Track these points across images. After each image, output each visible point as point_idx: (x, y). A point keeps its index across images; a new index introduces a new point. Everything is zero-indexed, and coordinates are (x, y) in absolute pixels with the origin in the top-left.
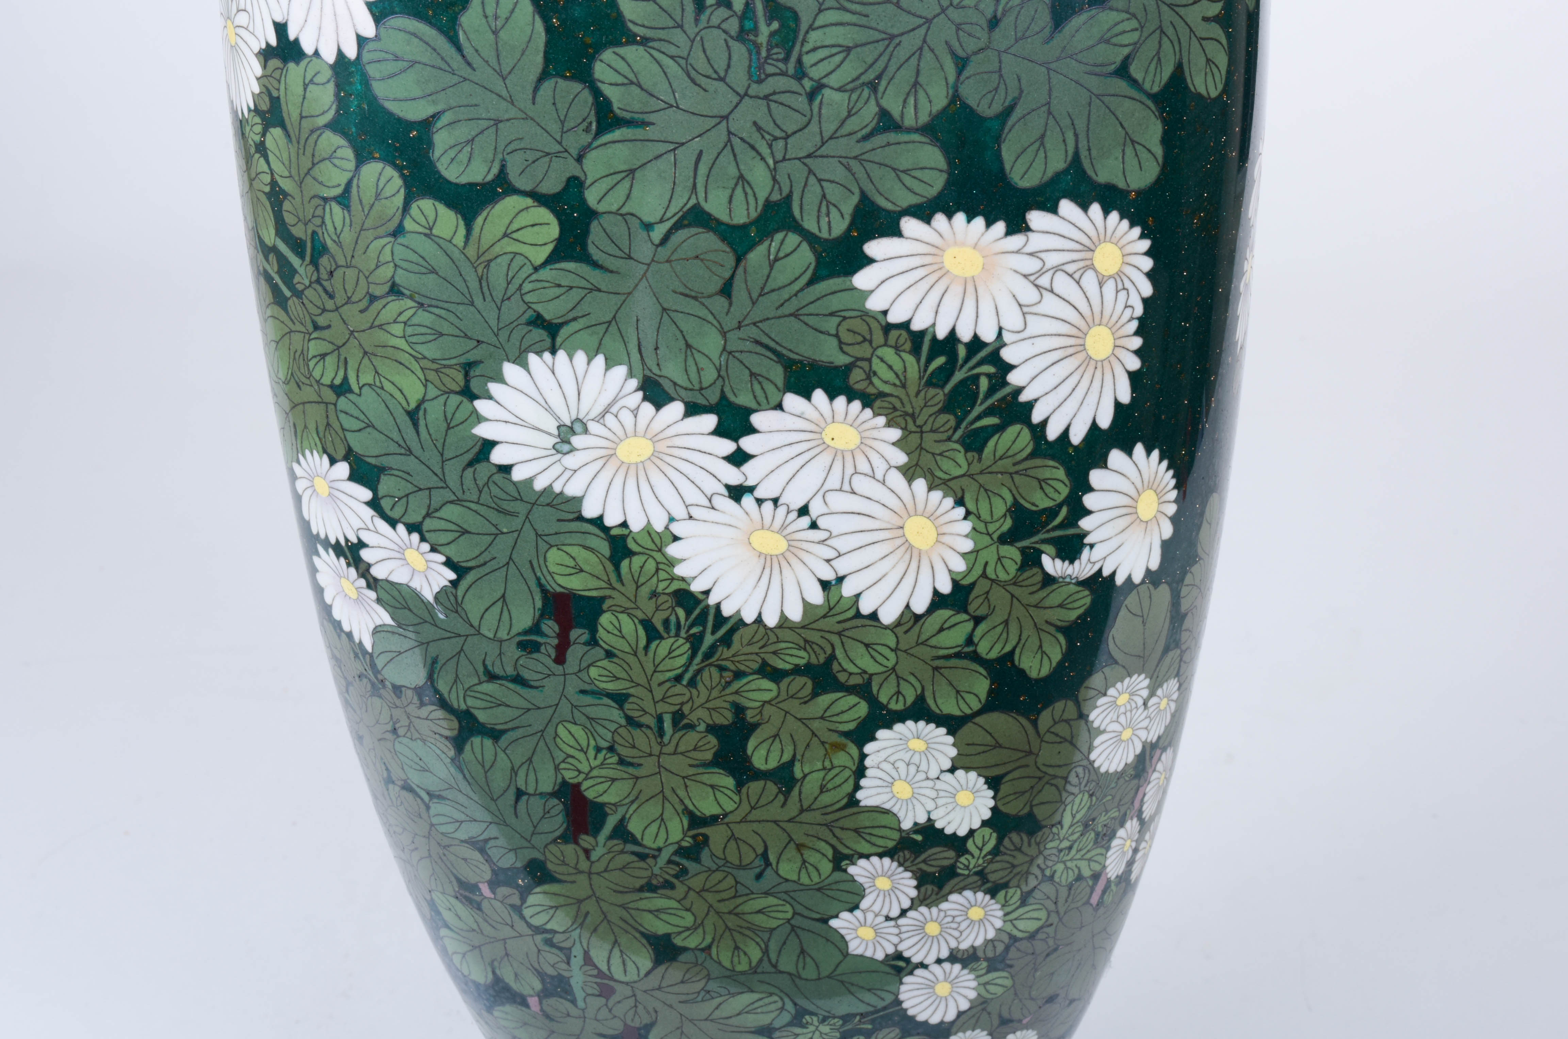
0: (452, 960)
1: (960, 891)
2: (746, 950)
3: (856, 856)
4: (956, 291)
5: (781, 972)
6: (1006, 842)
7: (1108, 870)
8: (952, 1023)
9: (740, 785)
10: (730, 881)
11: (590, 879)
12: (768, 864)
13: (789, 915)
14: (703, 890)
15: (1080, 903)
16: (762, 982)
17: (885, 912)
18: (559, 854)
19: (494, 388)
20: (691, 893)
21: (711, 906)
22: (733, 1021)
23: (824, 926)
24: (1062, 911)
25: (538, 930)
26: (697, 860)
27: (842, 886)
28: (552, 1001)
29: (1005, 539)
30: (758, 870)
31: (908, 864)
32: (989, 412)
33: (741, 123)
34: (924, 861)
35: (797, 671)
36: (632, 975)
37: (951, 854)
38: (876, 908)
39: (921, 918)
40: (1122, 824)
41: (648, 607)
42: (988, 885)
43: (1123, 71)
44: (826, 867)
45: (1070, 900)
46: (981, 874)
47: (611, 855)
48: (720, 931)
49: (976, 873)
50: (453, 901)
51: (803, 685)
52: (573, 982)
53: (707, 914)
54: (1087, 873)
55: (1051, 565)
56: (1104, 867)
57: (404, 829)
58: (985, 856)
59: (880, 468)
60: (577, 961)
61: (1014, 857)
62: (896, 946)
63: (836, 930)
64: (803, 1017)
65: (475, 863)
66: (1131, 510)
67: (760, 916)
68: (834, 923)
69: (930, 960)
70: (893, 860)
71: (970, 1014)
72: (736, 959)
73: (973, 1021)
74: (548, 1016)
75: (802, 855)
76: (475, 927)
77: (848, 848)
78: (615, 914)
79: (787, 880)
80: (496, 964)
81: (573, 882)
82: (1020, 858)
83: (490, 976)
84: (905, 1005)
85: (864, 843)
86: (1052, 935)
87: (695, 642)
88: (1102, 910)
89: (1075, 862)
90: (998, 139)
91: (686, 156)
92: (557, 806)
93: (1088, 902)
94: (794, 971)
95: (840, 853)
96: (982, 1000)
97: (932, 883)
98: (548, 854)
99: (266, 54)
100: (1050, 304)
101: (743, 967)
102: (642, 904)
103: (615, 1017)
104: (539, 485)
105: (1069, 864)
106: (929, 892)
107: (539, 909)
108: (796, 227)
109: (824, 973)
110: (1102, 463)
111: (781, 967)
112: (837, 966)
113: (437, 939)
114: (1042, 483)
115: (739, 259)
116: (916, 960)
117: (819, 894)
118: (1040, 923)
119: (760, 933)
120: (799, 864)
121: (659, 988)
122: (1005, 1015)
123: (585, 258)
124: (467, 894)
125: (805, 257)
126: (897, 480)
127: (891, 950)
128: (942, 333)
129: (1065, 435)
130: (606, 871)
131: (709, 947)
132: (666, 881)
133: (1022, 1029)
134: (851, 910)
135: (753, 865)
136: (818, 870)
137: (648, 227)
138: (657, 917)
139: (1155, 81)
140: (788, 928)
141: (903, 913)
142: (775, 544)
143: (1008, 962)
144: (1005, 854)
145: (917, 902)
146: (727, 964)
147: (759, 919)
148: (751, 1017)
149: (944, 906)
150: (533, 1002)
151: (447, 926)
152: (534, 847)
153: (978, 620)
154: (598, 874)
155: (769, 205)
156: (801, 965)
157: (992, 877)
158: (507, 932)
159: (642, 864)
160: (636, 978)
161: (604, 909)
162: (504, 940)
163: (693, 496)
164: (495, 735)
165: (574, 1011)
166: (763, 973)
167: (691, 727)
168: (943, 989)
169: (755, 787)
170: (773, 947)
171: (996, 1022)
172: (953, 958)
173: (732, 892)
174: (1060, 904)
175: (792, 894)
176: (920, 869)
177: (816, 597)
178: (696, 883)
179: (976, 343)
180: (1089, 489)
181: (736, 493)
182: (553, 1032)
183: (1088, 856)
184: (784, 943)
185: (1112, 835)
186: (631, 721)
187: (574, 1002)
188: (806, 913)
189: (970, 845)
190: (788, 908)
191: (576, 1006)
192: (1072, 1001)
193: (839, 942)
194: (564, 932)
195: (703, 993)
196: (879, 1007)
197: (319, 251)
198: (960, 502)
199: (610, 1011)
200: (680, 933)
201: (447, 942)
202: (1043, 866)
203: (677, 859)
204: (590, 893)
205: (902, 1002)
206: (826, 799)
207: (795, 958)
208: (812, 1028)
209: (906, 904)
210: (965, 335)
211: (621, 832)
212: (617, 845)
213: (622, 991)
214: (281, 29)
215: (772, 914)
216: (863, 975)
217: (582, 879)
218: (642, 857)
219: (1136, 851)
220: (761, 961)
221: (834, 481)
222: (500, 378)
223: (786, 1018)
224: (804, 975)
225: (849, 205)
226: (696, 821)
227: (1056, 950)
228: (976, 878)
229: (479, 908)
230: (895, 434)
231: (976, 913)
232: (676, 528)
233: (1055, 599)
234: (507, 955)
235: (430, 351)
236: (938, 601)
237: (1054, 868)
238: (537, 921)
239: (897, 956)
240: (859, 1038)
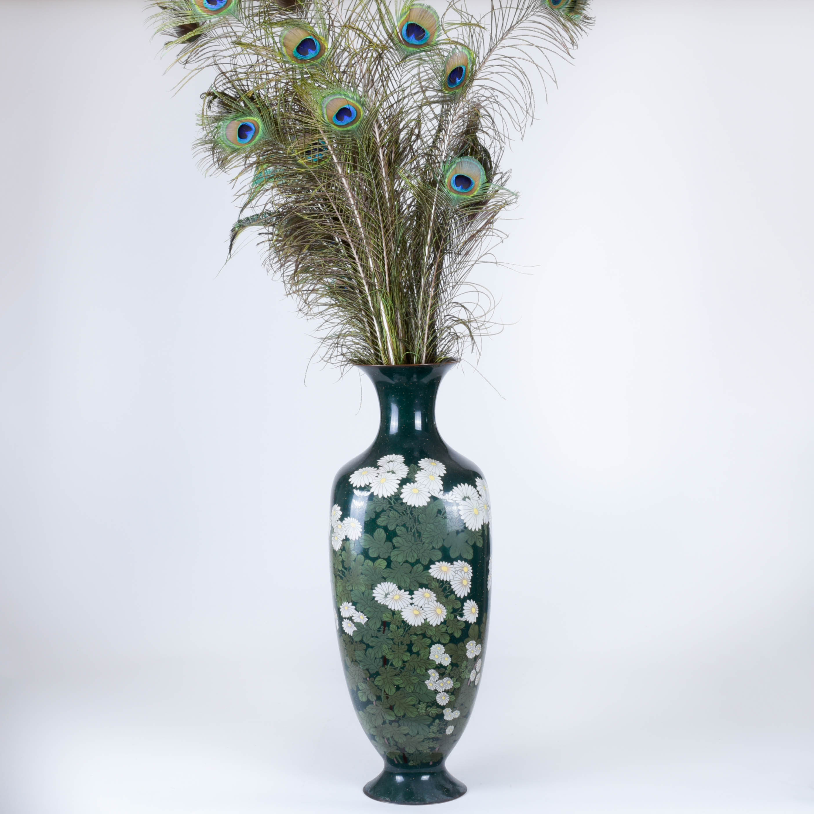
1: (446, 677)
2: (411, 688)
3: (429, 669)
4: (443, 573)
6: (453, 668)
7: (471, 679)
8: (445, 706)
9: (411, 655)
10: (409, 674)
12: (415, 670)
13: (418, 681)
15: (466, 684)
16: (414, 695)
17: (434, 681)
18: (381, 670)
19: (376, 588)
20: (403, 676)
24: (463, 685)
25: (376, 686)
26: (404, 669)
27: (427, 675)
28: (378, 702)
29: (451, 613)
30: (413, 672)
31: (437, 671)
32: (449, 592)
33: (413, 548)
34: (440, 671)
35: (420, 634)
37: (444, 670)
38: (432, 680)
39: (440, 682)
40: (472, 670)
41: (397, 623)
42: (450, 677)
43: (467, 542)
44: (424, 671)
47: (390, 669)
48: (407, 684)
50: (362, 683)
51: (421, 637)
53: (405, 680)
54: (467, 678)
55: (459, 618)
58: (450, 671)
59: (433, 600)
60: (383, 692)
61: (455, 671)
62: (436, 688)
63: (426, 684)
64: (420, 702)
66: (471, 610)
68: (425, 682)
69: (441, 691)
70: (435, 670)
71: (448, 704)
73: (449, 706)
74: (377, 705)
75: (420, 668)
76: (365, 688)
77: (428, 667)
78: (390, 681)
79: (418, 673)
80: (368, 695)
81: (383, 675)
83: (367, 698)
85: (430, 666)
86: (461, 689)
87: (405, 629)
88: (470, 687)
90: (449, 551)
91: (406, 552)
92: (381, 660)
95: (426, 668)
96: (450, 701)
97: (441, 675)
98: (379, 670)
99: (343, 540)
100: (457, 576)
101: (410, 691)
102: (395, 679)
104: (382, 603)
105: (464, 675)
106: (441, 677)
107: (377, 681)
108: (420, 563)
109: (424, 693)
110: (466, 601)
111: (417, 692)
112: (426, 692)
114: (457, 604)
115: (412, 568)
116: (439, 691)
117: (423, 676)
118: (459, 686)
119: (413, 684)
120: (420, 670)
121: (396, 696)
123: (390, 568)
125: (422, 568)
126: (435, 602)
128: (441, 579)
129: (460, 597)
130: (389, 672)
131: (405, 687)
132: (398, 674)
133: (457, 710)
134: (428, 680)
135: (413, 670)
137: (400, 563)
138: (397, 681)
139: (472, 543)
140: (418, 683)
141: (437, 681)
142: (417, 612)
143: (454, 694)
144: (453, 671)
145: (439, 679)
146: (408, 691)
147: (414, 681)
149: (443, 680)
150: (374, 702)
151: (360, 690)
152: (377, 669)
153: (448, 627)
154: (387, 673)
155: (417, 560)
156: (420, 691)
157: (451, 675)
159: (395, 671)
160: (393, 695)
161: (388, 680)
162: (370, 689)
163: (405, 605)
164: (372, 647)
165: (381, 704)
166: (414, 693)
167: (403, 644)
168: (443, 698)
169: (413, 655)
170: (415, 687)
171: (453, 707)
172: (445, 691)
173: (409, 676)
174: (463, 683)
175: (419, 676)
177: (423, 622)
178: (403, 674)
179: (446, 581)
180: (464, 606)
181: (411, 604)
182: (377, 709)
183: (467, 675)
184: (417, 686)
185: (471, 672)
186: (394, 644)
188: (421, 680)
189: (447, 668)
190: (418, 679)
191: (382, 702)
192: (466, 707)
193: (426, 686)
194: (381, 686)
195: (403, 697)
196: (433, 701)
197: (350, 569)
198: (445, 606)
199: (388, 702)
200: (400, 684)
201: (359, 694)
202: (460, 674)
203: (400, 669)
204: (386, 677)
205: (436, 700)
206: (424, 658)
207: (419, 689)
208: (422, 705)
209: (437, 679)
210: (445, 580)
211: (392, 665)
212: (391, 667)
213: (390, 697)
214: (346, 536)
216: (430, 694)
217: (385, 674)
218: (395, 669)
219: (475, 678)
220: (413, 690)
221: (426, 603)
222: (377, 587)
223: (417, 702)
224: (420, 693)
225: (428, 560)
226: (404, 662)
227: (462, 693)
228: (448, 675)
229: (367, 683)
230: (435, 595)
231: (449, 682)
232: (402, 610)
233: (459, 624)
235: (367, 583)
236: (442, 623)
238: (376, 684)
239: (436, 690)
240: (429, 708)
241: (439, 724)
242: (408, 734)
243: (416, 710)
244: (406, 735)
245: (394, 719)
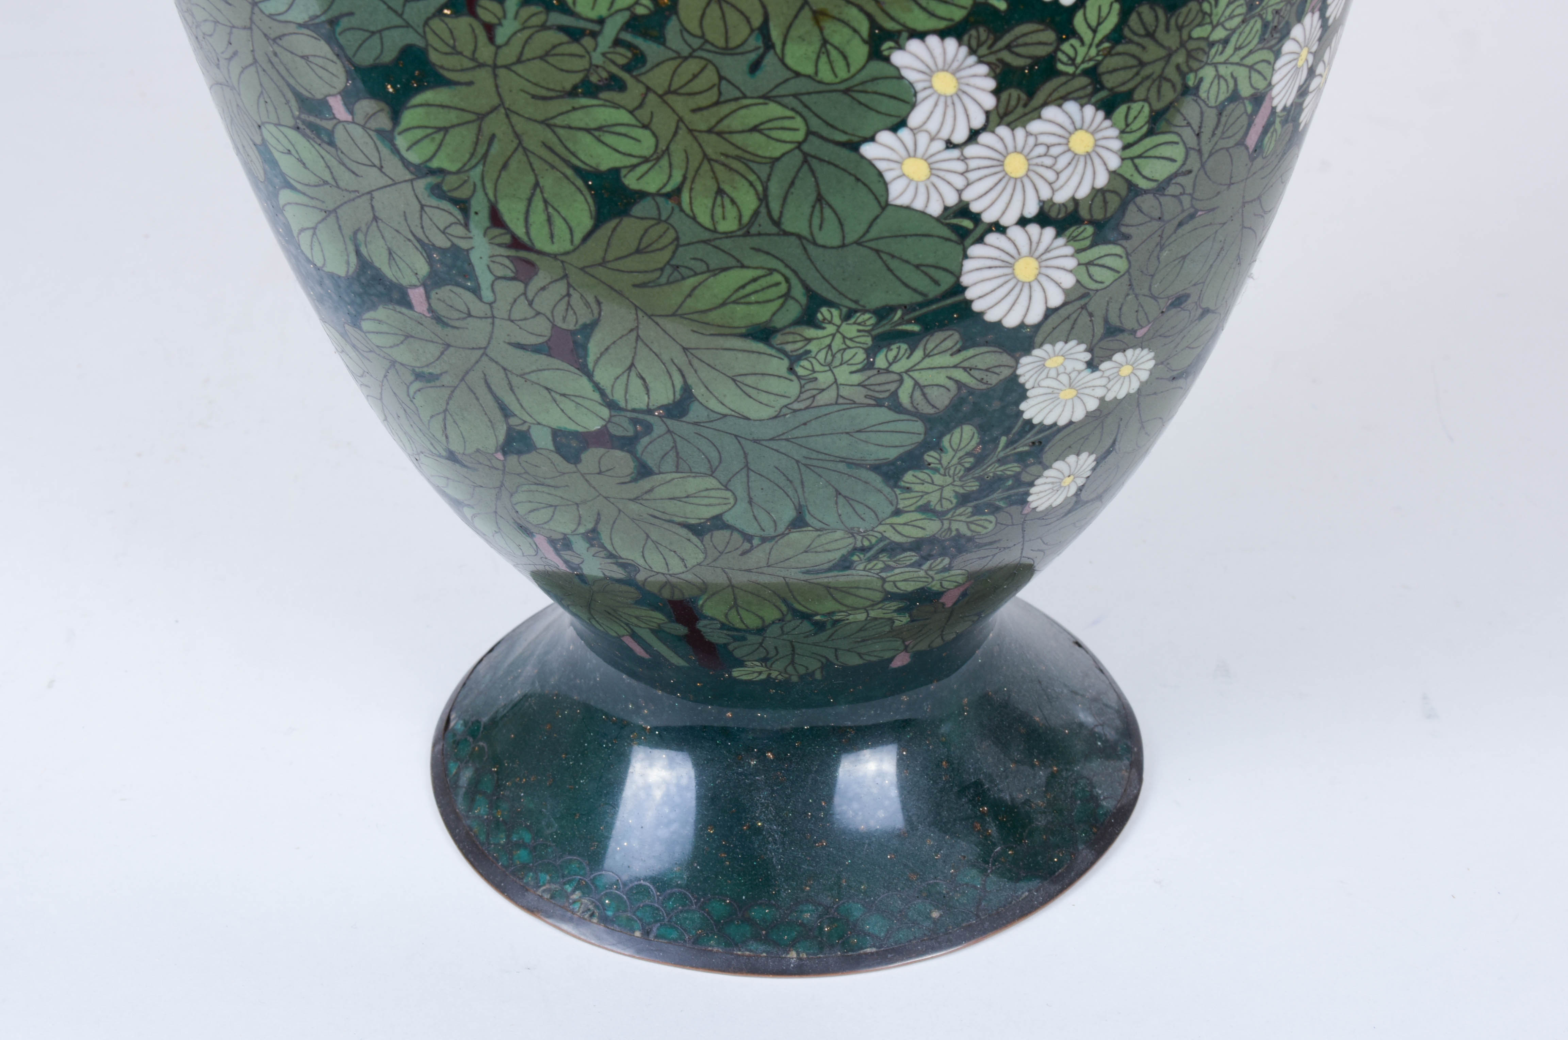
0: (298, 246)
1: (1059, 101)
2: (734, 195)
3: (905, 35)
5: (786, 234)
6: (1133, 20)
7: (1275, 92)
8: (1037, 327)
10: (709, 76)
11: (495, 76)
12: (769, 45)
13: (800, 136)
14: (669, 92)
15: (1231, 142)
16: (758, 250)
17: (945, 134)
18: (446, 36)
20: (651, 96)
21: (681, 120)
22: (713, 316)
23: (853, 155)
24: (1206, 149)
25: (420, 171)
26: (660, 39)
27: (882, 86)
28: (445, 292)
30: (753, 56)
31: (983, 50)
34: (1008, 47)
36: (562, 244)
37: (1049, 36)
38: (933, 126)
39: (999, 146)
40: (1299, 19)
42: (1103, 94)
44: (859, 52)
45: (1218, 132)
46: (1093, 73)
47: (527, 33)
48: (693, 165)
49: (1086, 73)
50: (293, 134)
52: (474, 257)
53: (675, 133)
54: (1245, 91)
56: (1270, 86)
57: (216, 22)
58: (1101, 42)
60: (480, 219)
61: (1144, 48)
62: (960, 192)
63: (870, 163)
64: (817, 310)
65: (320, 61)
67: (756, 136)
68: (868, 150)
69: (1009, 219)
70: (960, 43)
71: (1063, 313)
72: (718, 211)
73: (1067, 325)
74: (438, 319)
75: (821, 30)
76: (327, 177)
77: (893, 19)
78: (534, 136)
79: (798, 74)
80: (360, 236)
81: (470, 83)
82: (1153, 52)
83: (353, 259)
84: (969, 294)
85: (917, 11)
86: (1189, 190)
88: (1259, 162)
89: (1231, 68)
93: (1241, 143)
94: (805, 233)
95: (881, 28)
96: (1082, 291)
97: (1019, 86)
98: (431, 37)
101: (728, 225)
102: (578, 119)
103: (538, 313)
105: (1222, 70)
106: (1013, 103)
107: (420, 133)
109: (851, 238)
111: (788, 226)
112: (870, 226)
113: (275, 213)
116: (988, 217)
117: (846, 100)
118: (1171, 168)
119: (754, 166)
120: (817, 45)
121: (603, 263)
122: (1114, 320)
124: (312, 119)
127: (952, 200)
130: (519, 61)
131: (678, 191)
132: (613, 77)
133: (1134, 347)
134: (894, 129)
135: (746, 47)
136: (845, 57)
138: (599, 139)
140: (798, 157)
141: (973, 135)
143: (1124, 229)
144: (1131, 41)
145: (994, 118)
146: (705, 219)
147: (756, 143)
148: (739, 308)
149: (1035, 126)
150: (417, 295)
151: (289, 186)
152: (408, 25)
154: (507, 67)
156: (816, 221)
157: (1110, 81)
158: (374, 178)
159: (575, 48)
160: (568, 247)
161: (519, 128)
162: (370, 193)
165: (477, 308)
166: (759, 234)
168: (1026, 269)
170: (775, 190)
171: (1100, 330)
172: (1043, 218)
173: (712, 96)
174: (1205, 137)
175: (805, 98)
176: (1001, 61)
178: (658, 79)
182: (448, 346)
183: (1249, 61)
184: (792, 183)
185: (1285, 34)
187: (476, 291)
188: (826, 131)
189: (1079, 22)
190: (798, 123)
191: (480, 298)
192: (1206, 311)
193: (875, 184)
194: (459, 172)
195: (668, 270)
196: (931, 295)
199: (531, 303)
200: (633, 167)
201: (290, 213)
202: (1184, 68)
203: (627, 37)
204: (496, 101)
205: (965, 289)
207: (808, 211)
208: (831, 329)
209: (978, 121)
212: (535, 14)
213: (547, 269)
215: (774, 134)
216: (909, 240)
217: (483, 77)
218: (575, 35)
219: (1311, 72)
220: (756, 214)
223: (793, 310)
224: (821, 238)
227: (1192, 216)
228: (1084, 81)
229: (332, 143)
231: (1081, 142)
234: (375, 219)
237: (1201, 73)
238: (417, 156)
239: (963, 210)
240: (900, 348)
241: (980, 459)
242: (718, 523)
243: (780, 365)
244: (698, 530)
245: (595, 425)
